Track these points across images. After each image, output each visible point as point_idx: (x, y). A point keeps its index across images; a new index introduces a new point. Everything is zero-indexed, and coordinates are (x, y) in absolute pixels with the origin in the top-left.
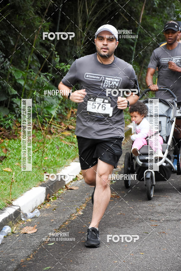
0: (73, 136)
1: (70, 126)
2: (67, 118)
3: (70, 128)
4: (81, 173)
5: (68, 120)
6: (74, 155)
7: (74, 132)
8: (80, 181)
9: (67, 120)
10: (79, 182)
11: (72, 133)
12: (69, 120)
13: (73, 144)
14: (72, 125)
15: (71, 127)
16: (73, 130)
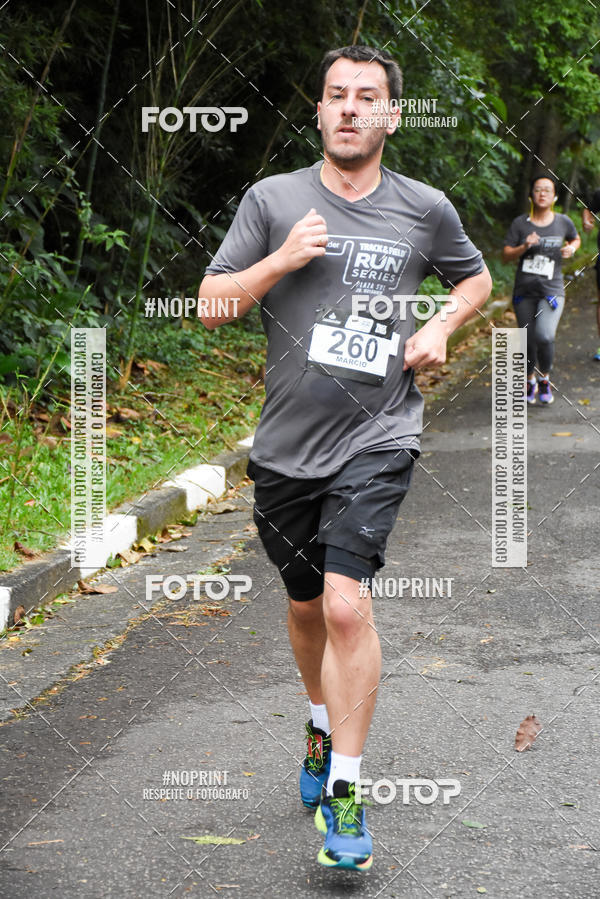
0: (129, 440)
1: (126, 410)
2: (117, 387)
3: (123, 415)
4: (135, 545)
5: (123, 393)
6: (119, 495)
7: (133, 426)
8: (129, 570)
9: (118, 392)
10: (124, 572)
11: (127, 430)
12: (126, 393)
13: (124, 463)
14: (132, 408)
15: (127, 413)
16: (131, 422)
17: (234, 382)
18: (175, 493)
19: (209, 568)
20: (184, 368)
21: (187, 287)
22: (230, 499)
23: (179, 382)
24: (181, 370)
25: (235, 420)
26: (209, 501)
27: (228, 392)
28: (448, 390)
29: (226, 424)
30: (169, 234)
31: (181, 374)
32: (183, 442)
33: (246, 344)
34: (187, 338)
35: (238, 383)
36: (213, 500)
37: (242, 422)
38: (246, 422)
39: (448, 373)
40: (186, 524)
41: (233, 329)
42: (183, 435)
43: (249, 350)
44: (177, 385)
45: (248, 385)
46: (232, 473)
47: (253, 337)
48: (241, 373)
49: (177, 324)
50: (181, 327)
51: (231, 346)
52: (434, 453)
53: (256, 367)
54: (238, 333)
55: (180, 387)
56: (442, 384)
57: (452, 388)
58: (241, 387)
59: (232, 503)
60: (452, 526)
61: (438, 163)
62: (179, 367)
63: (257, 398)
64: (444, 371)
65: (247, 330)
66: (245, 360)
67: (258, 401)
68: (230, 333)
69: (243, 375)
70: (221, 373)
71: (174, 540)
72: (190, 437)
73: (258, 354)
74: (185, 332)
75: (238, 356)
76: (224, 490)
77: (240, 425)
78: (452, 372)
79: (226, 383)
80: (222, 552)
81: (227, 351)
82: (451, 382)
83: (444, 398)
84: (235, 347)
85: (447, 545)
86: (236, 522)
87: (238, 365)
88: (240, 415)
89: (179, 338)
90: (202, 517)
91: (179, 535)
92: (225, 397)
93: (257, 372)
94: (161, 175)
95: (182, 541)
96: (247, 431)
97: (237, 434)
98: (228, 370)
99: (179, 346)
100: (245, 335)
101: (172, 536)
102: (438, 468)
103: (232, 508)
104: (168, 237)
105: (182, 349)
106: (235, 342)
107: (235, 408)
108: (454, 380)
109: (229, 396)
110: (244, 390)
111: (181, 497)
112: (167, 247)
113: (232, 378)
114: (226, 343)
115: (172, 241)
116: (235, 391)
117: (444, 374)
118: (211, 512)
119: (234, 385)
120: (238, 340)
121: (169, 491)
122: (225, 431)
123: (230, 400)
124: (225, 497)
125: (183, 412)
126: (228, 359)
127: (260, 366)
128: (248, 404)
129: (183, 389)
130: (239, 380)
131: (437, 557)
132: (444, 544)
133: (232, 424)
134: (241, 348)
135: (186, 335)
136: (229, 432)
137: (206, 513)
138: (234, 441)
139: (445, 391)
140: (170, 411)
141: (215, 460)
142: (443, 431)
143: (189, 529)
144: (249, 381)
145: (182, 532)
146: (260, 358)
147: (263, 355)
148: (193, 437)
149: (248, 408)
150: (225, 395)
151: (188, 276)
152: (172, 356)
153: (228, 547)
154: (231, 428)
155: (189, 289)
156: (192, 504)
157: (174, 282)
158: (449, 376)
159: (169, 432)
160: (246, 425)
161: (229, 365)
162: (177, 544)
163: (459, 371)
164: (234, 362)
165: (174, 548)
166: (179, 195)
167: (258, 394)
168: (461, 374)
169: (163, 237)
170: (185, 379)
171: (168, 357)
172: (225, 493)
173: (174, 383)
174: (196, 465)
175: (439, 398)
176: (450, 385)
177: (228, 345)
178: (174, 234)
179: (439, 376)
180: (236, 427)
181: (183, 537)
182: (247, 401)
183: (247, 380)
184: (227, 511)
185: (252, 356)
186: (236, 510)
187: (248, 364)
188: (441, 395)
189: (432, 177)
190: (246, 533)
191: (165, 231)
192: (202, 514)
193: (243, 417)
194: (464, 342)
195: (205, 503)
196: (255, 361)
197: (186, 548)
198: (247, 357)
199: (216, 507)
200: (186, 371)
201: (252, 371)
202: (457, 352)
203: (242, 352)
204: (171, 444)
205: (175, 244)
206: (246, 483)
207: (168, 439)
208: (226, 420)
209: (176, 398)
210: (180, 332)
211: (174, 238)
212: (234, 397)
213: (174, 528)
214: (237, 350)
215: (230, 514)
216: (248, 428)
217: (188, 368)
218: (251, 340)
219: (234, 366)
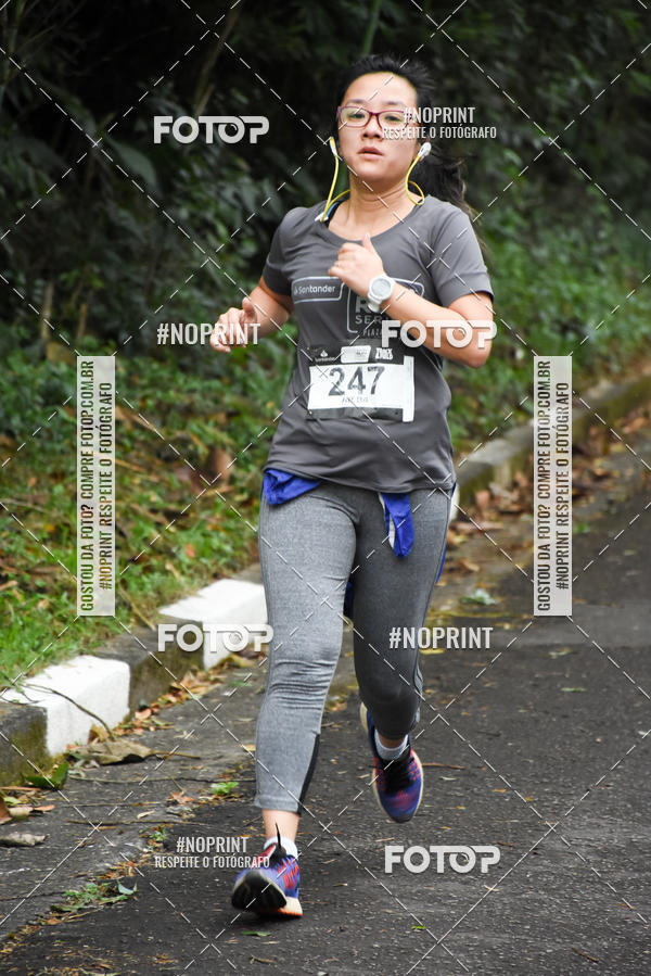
17: (154, 478)
18: (22, 716)
19: (90, 885)
20: (48, 446)
21: (57, 273)
22: (139, 732)
23: (37, 475)
24: (42, 450)
25: (154, 562)
26: (93, 735)
27: (141, 501)
28: (607, 512)
29: (138, 569)
30: (26, 157)
31: (40, 457)
32: (42, 605)
33: (184, 400)
34: (56, 381)
35: (162, 481)
36: (103, 734)
37: (169, 567)
38: (178, 566)
39: (606, 476)
40: (43, 786)
41: (155, 366)
42: (42, 590)
43: (189, 412)
44: (33, 481)
45: (184, 486)
46: (145, 676)
47: (196, 384)
48: (170, 461)
49: (35, 350)
50: (43, 357)
51: (150, 403)
52: (576, 650)
53: (202, 450)
54: (165, 374)
55: (38, 486)
56: (592, 499)
57: (614, 510)
58: (169, 490)
59: (143, 743)
60: (612, 812)
61: (603, 25)
62: (38, 444)
63: (203, 515)
64: (599, 472)
65: (183, 369)
66: (179, 434)
67: (204, 522)
68: (148, 373)
69: (174, 465)
70: (127, 461)
71: (16, 819)
72: (58, 595)
73: (207, 422)
74: (54, 369)
75: (164, 424)
76: (127, 711)
77: (166, 572)
78: (616, 474)
79: (137, 481)
80: (121, 848)
81: (142, 410)
82: (612, 497)
83: (597, 532)
84: (159, 404)
85: (603, 854)
86: (150, 783)
87: (164, 444)
88: (165, 552)
89: (41, 381)
90: (76, 770)
91: (27, 810)
92: (135, 513)
93: (203, 459)
94: (15, 32)
95: (33, 822)
96: (180, 587)
97: (158, 591)
98: (143, 454)
99: (39, 399)
100: (181, 379)
101: (12, 811)
102: (585, 685)
103: (143, 751)
104: (22, 163)
105: (46, 404)
106: (159, 394)
107: (156, 536)
108: (618, 493)
109: (143, 510)
110: (177, 497)
111: (34, 723)
112: (21, 186)
113: (150, 470)
114: (140, 394)
115: (31, 172)
116: (155, 498)
117: (598, 478)
118: (97, 759)
119: (154, 486)
120: (165, 390)
121: (8, 712)
122: (133, 586)
123: (146, 520)
124: (128, 727)
125: (44, 541)
126: (143, 429)
127: (211, 448)
128: (183, 528)
129: (46, 491)
130: (166, 476)
131: (580, 880)
132: (597, 852)
133: (148, 570)
134: (170, 407)
135: (54, 374)
136: (142, 586)
137: (87, 763)
138: (150, 606)
139: (599, 515)
140: (17, 538)
141: (110, 647)
142: (593, 602)
143: (48, 796)
144: (185, 477)
145: (31, 802)
146: (210, 429)
147: (216, 425)
148: (65, 595)
149: (183, 536)
150: (135, 506)
151: (62, 249)
152: (23, 419)
153: (129, 839)
154: (145, 579)
155: (63, 277)
156: (57, 741)
157: (32, 261)
158: (607, 483)
159: (13, 583)
160: (177, 574)
161: (144, 443)
162: (21, 830)
163: (629, 472)
164: (156, 437)
165: (15, 837)
166: (48, 75)
167: (204, 508)
168: (634, 479)
169: (11, 163)
170: (49, 470)
171: (16, 421)
172: (128, 719)
173: (27, 477)
174: (67, 656)
175: (587, 530)
176: (611, 503)
177: (144, 399)
178: (35, 158)
179: (587, 481)
180: (156, 576)
181: (35, 814)
182: (180, 522)
183: (182, 476)
184: (132, 759)
185: (194, 426)
186: (150, 757)
187: (183, 443)
188: (590, 524)
189: (588, 53)
190: (171, 809)
191: (18, 150)
192: (78, 764)
193: (172, 556)
194: (641, 410)
195: (85, 739)
196: (200, 437)
197: (39, 839)
198: (184, 427)
199: (109, 752)
200: (53, 452)
201: (193, 457)
202: (627, 430)
203: (174, 416)
204: (17, 610)
205: (37, 178)
206: (173, 699)
207: (10, 598)
208: (135, 561)
209: (28, 511)
210: (42, 368)
211: (36, 167)
212: (154, 511)
213: (15, 794)
214: (163, 411)
215: (137, 765)
216: (182, 579)
217: (58, 447)
218: (192, 391)
219: (156, 445)
